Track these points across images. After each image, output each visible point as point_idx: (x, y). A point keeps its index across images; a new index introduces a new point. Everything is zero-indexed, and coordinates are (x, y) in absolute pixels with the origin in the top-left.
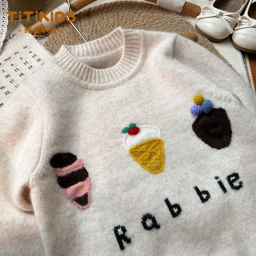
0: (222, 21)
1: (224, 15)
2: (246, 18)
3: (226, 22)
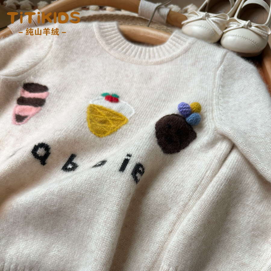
0: (209, 22)
1: (211, 16)
2: (236, 21)
3: (213, 23)
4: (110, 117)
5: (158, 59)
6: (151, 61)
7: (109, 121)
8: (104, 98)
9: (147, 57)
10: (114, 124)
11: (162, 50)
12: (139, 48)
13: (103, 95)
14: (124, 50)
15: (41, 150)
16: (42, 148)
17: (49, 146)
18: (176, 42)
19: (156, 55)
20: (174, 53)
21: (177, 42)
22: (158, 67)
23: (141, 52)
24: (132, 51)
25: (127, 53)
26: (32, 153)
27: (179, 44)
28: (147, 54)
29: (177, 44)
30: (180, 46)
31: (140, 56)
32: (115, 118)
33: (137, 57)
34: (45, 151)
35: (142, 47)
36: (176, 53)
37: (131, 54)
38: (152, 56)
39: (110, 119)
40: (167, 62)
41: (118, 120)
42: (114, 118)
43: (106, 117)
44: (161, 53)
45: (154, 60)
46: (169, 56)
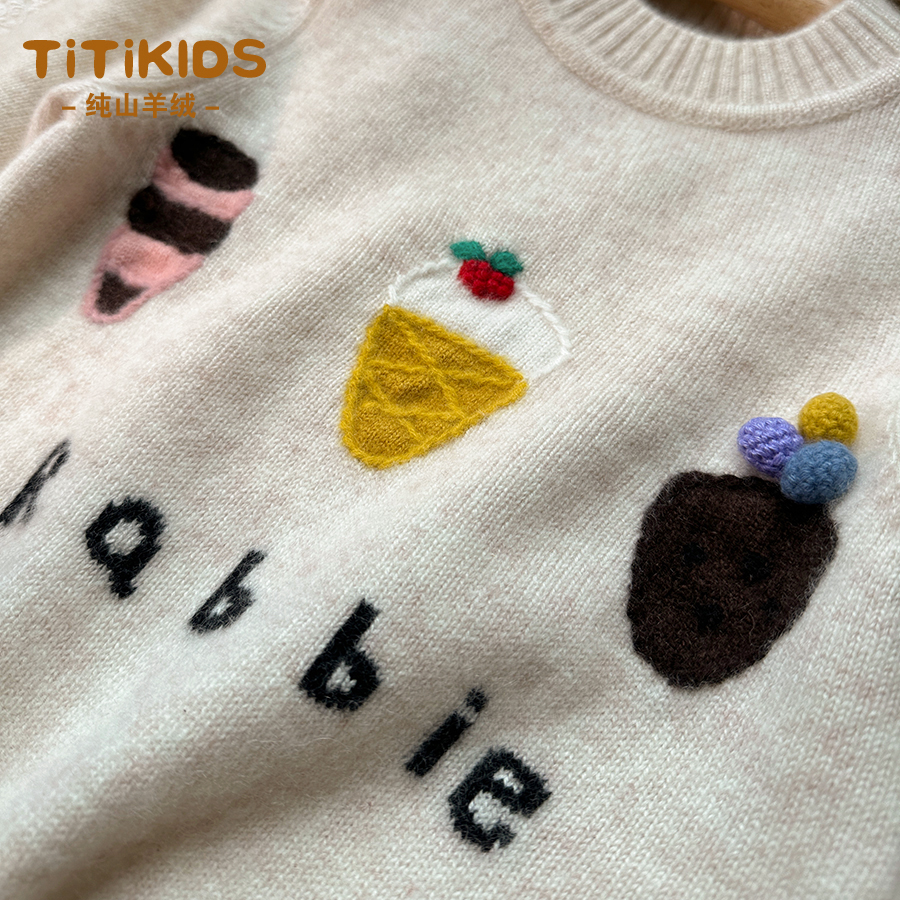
4: (450, 373)
5: (745, 109)
6: (711, 107)
7: (445, 387)
8: (456, 267)
9: (702, 85)
10: (461, 403)
11: (775, 64)
12: (676, 35)
13: (457, 250)
14: (611, 37)
15: (126, 528)
16: (134, 521)
17: (161, 517)
18: (849, 38)
19: (746, 82)
20: (828, 97)
21: (855, 43)
22: (737, 144)
23: (682, 55)
24: (644, 48)
25: (619, 55)
26: (87, 537)
27: (863, 53)
28: (706, 72)
29: (851, 54)
30: (862, 62)
31: (672, 76)
32: (472, 374)
33: (655, 79)
34: (142, 534)
35: (692, 33)
36: (835, 94)
37: (635, 58)
38: (725, 82)
39: (449, 380)
40: (783, 129)
41: (483, 385)
42: (467, 374)
43: (434, 370)
44: (768, 78)
45: (730, 107)
46: (801, 104)
